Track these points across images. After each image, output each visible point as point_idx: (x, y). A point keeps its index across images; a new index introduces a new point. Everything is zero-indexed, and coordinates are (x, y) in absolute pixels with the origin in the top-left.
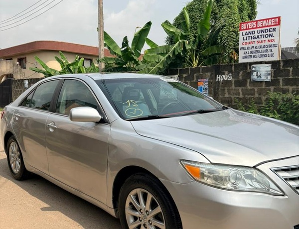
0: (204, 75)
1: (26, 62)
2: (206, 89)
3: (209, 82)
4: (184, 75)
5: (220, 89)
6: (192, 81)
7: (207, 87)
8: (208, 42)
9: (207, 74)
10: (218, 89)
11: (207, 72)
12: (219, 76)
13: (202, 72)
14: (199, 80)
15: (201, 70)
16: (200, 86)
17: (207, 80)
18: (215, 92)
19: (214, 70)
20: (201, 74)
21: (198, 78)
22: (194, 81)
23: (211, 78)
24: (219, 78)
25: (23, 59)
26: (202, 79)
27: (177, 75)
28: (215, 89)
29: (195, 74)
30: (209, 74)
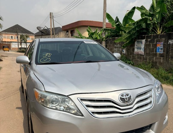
0: (161, 40)
1: (74, 33)
2: (162, 49)
3: (164, 45)
4: (149, 40)
5: (170, 49)
6: (153, 44)
7: (162, 47)
8: (169, 18)
9: (162, 39)
10: (169, 49)
11: (163, 38)
12: (170, 41)
13: (160, 38)
14: (158, 43)
15: (159, 36)
16: (158, 47)
17: (163, 43)
18: (167, 51)
19: (167, 37)
20: (159, 39)
21: (157, 41)
22: (155, 43)
23: (165, 42)
24: (171, 41)
25: (73, 31)
26: (159, 42)
27: (145, 40)
28: (167, 49)
29: (155, 39)
30: (164, 39)
